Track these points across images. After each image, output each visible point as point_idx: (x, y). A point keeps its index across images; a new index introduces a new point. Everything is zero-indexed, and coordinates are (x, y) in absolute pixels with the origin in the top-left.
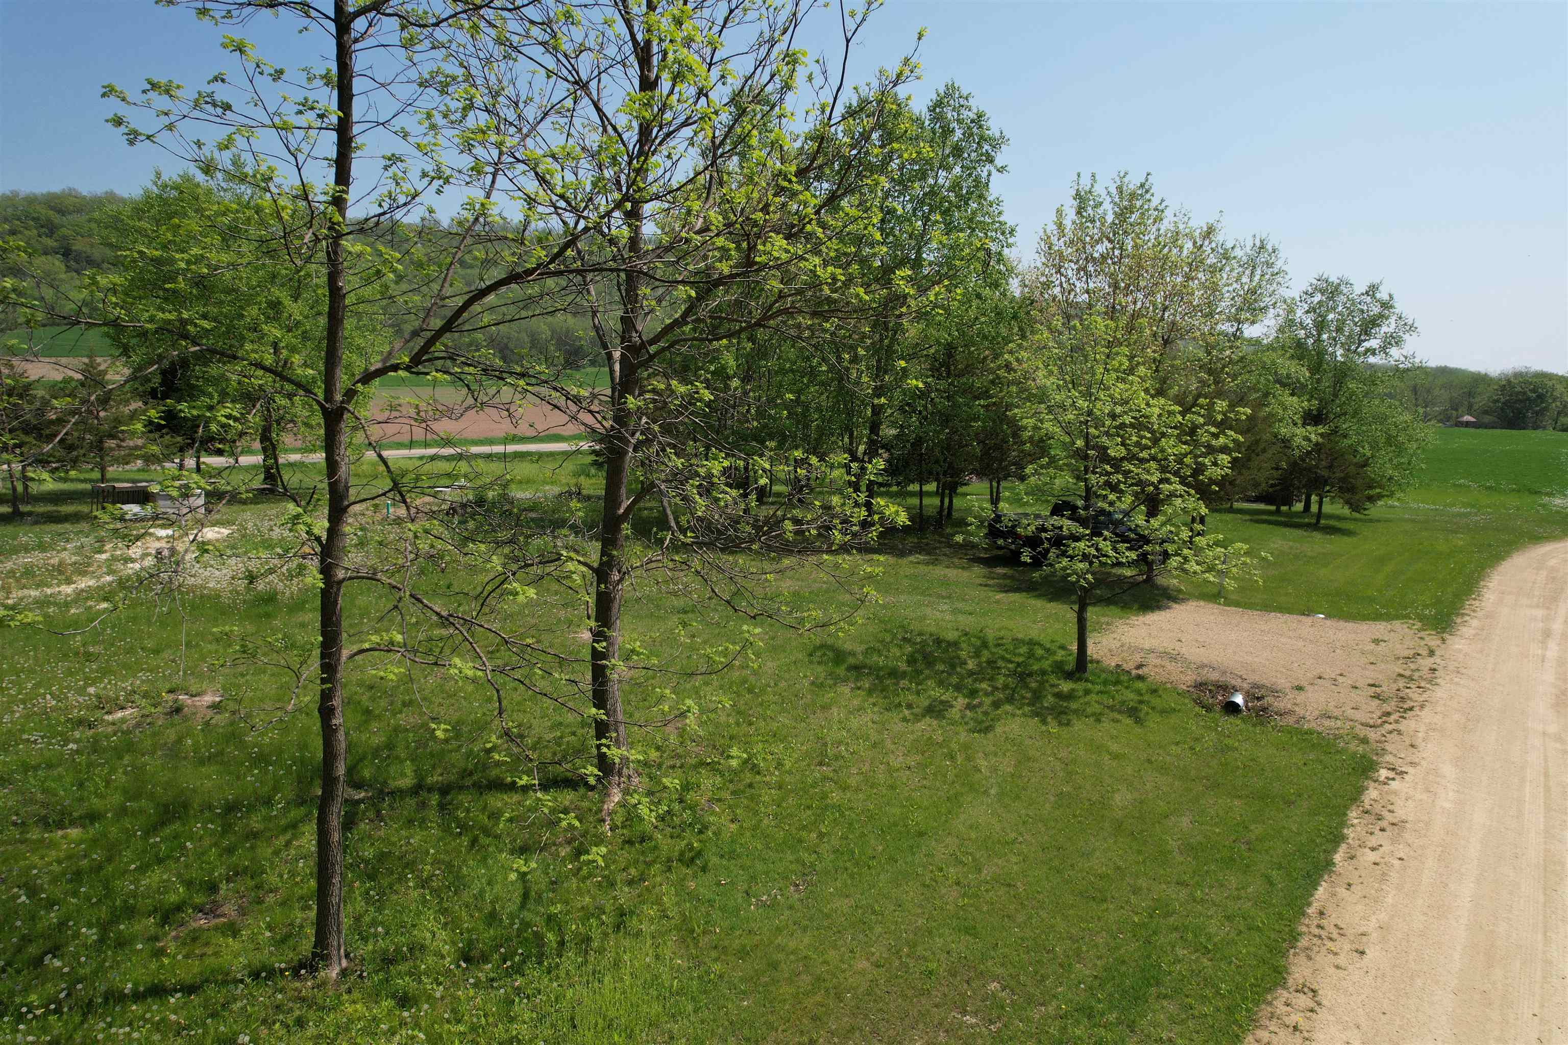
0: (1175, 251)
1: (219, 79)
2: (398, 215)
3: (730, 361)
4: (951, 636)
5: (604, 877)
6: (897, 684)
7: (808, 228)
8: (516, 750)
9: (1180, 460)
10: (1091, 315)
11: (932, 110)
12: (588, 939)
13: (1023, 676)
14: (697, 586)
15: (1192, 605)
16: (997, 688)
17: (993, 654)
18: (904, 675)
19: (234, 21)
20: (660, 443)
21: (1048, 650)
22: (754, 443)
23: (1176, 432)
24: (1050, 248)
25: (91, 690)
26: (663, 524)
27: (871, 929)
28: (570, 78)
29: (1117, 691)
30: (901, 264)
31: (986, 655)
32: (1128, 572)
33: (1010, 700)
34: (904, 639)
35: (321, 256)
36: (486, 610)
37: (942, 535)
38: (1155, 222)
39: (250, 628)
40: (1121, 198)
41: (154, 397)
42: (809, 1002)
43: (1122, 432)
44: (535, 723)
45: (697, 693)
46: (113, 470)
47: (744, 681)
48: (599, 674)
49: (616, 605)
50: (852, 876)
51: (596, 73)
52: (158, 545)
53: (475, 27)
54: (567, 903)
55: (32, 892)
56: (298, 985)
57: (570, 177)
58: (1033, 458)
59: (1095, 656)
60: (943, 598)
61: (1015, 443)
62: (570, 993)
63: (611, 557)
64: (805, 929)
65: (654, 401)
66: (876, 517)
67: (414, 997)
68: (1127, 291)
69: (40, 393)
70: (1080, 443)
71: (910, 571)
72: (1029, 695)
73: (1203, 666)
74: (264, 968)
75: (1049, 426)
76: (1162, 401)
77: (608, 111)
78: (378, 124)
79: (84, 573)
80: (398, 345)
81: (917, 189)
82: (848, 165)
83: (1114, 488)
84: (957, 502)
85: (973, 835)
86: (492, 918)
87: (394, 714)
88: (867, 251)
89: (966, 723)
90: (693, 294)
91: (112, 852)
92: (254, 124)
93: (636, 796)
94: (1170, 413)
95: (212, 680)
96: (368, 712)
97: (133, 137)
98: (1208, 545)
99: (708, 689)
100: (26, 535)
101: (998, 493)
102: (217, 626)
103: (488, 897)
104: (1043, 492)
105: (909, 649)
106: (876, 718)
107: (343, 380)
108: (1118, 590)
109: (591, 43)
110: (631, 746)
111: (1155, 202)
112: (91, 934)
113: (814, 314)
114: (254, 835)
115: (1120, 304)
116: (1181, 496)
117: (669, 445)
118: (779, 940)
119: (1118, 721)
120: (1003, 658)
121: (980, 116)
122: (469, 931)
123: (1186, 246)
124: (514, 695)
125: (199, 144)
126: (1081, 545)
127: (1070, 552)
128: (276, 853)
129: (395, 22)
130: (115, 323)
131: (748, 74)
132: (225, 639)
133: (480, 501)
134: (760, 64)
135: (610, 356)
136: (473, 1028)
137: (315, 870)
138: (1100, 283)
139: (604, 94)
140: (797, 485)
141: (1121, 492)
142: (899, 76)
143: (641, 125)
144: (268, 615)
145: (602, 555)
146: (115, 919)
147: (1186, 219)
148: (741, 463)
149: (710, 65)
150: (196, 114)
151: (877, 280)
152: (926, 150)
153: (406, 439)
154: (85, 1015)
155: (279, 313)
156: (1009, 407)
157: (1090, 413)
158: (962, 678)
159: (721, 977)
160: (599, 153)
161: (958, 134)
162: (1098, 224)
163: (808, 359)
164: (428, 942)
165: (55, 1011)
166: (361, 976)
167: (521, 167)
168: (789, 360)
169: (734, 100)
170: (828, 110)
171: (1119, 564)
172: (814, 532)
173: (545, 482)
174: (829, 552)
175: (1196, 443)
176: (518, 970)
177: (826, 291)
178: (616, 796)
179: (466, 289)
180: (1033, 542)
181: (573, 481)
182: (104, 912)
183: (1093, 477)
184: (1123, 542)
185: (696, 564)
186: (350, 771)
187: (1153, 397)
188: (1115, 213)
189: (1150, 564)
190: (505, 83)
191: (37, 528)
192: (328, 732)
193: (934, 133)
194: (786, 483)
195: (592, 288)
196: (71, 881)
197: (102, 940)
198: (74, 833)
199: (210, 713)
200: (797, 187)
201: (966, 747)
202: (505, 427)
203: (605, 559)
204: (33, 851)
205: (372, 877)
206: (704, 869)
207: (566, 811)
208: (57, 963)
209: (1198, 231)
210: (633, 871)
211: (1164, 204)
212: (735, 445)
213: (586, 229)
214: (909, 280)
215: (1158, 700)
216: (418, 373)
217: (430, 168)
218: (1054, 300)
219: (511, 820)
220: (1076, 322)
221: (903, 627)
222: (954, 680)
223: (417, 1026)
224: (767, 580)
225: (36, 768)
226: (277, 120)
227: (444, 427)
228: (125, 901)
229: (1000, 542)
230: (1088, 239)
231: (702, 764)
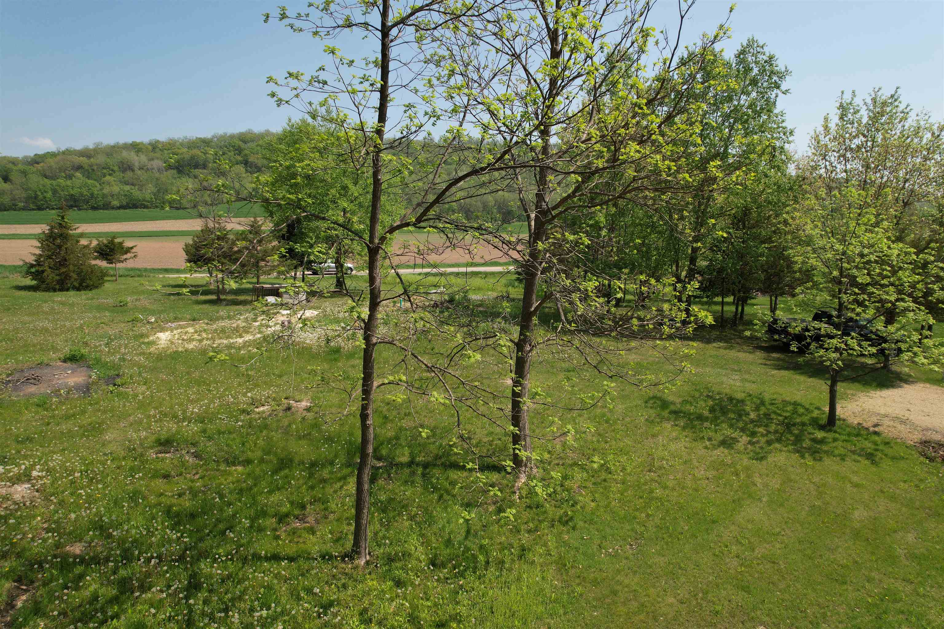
0: (916, 140)
1: (322, 69)
2: (412, 137)
3: (601, 218)
4: (740, 396)
5: (514, 526)
6: (702, 424)
7: (654, 137)
8: (466, 446)
9: (913, 286)
10: (847, 187)
11: (738, 56)
12: (503, 562)
13: (788, 425)
14: (576, 355)
15: (919, 386)
16: (770, 432)
17: (768, 409)
18: (707, 419)
19: (331, 36)
20: (557, 269)
21: (807, 409)
22: (615, 270)
23: (911, 267)
24: (818, 143)
25: (249, 394)
26: (557, 317)
27: (678, 578)
28: (510, 53)
29: (858, 441)
30: (714, 157)
31: (763, 410)
32: (870, 361)
33: (779, 440)
34: (708, 396)
35: (370, 161)
36: (453, 363)
37: (735, 330)
38: (901, 121)
39: (326, 366)
40: (875, 107)
41: (284, 239)
42: (636, 619)
43: (868, 266)
44: (478, 431)
45: (574, 420)
46: (263, 278)
47: (604, 415)
48: (516, 406)
49: (527, 364)
50: (667, 543)
51: (525, 49)
52: (282, 319)
53: (456, 27)
54: (491, 539)
55: (222, 496)
56: (344, 565)
57: (508, 112)
58: (801, 282)
59: (842, 416)
60: (736, 371)
61: (788, 272)
62: (491, 592)
63: (526, 336)
64: (635, 573)
65: (554, 244)
66: (692, 319)
67: (404, 582)
68: (876, 170)
69: (231, 237)
70: (836, 273)
71: (713, 353)
72: (792, 438)
73: (928, 429)
74: (327, 554)
75: (813, 261)
76: (901, 245)
77: (532, 71)
78: (402, 86)
79: (247, 332)
80: (409, 211)
81: (726, 108)
82: (680, 95)
83: (860, 304)
84: (748, 309)
85: (750, 526)
86: (448, 543)
87: (400, 420)
88: (692, 149)
89: (748, 453)
90: (580, 179)
91: (257, 480)
92: (338, 91)
93: (535, 481)
94: (906, 253)
95: (306, 394)
96: (385, 417)
97: (279, 102)
98: (934, 345)
99: (581, 419)
100: (223, 311)
101: (776, 304)
102: (310, 365)
103: (447, 530)
104: (808, 305)
105: (711, 403)
106: (688, 445)
107: (379, 230)
108: (861, 373)
109: (523, 31)
110: (533, 449)
111: (902, 107)
112: (246, 523)
113: (656, 190)
114: (324, 481)
115: (870, 179)
116: (913, 311)
117: (562, 270)
118: (618, 578)
119: (858, 461)
120: (775, 412)
121: (771, 58)
122: (435, 548)
123: (925, 136)
124: (465, 414)
125: (310, 103)
126: (834, 341)
127: (826, 346)
128: (335, 492)
129: (413, 28)
130: (266, 200)
131: (617, 43)
132: (313, 373)
133: (451, 301)
134: (626, 36)
135: (528, 217)
136: (436, 605)
137: (355, 503)
138: (856, 165)
139: (529, 60)
140: (642, 297)
141: (866, 306)
142: (715, 37)
143: (551, 80)
144: (335, 360)
145: (520, 335)
146: (257, 517)
147: (927, 117)
148: (606, 282)
149: (594, 39)
150: (310, 88)
151: (697, 168)
152: (733, 83)
153: (412, 263)
154: (244, 564)
155: (347, 192)
156: (785, 249)
157: (844, 253)
158: (746, 424)
159: (581, 595)
160: (525, 97)
161: (755, 71)
162: (856, 125)
163: (651, 217)
164: (413, 552)
165: (231, 559)
166: (376, 566)
167: (480, 106)
168: (638, 218)
169: (609, 58)
170: (668, 63)
171: (863, 355)
172: (651, 326)
173: (488, 290)
174: (661, 339)
175: (927, 275)
176: (462, 574)
177: (664, 175)
178: (523, 479)
179: (447, 179)
180: (799, 338)
181: (505, 290)
182: (252, 512)
183: (844, 296)
184: (866, 340)
185: (576, 343)
186: (375, 450)
187: (893, 242)
188: (869, 117)
189: (887, 357)
190: (472, 58)
191: (228, 308)
192: (365, 428)
193: (738, 71)
194: (633, 294)
195: (519, 177)
196: (238, 493)
197: (251, 527)
198: (240, 468)
199: (305, 413)
200: (647, 111)
201: (747, 468)
202: (467, 258)
203: (522, 337)
204: (222, 475)
205: (384, 511)
206: (574, 528)
207: (493, 486)
208: (232, 535)
209: (937, 125)
210: (531, 525)
211: (909, 108)
212: (603, 271)
213: (517, 143)
214: (718, 167)
215: (891, 450)
216: (420, 228)
217: (429, 110)
218: (820, 177)
219: (461, 488)
220: (836, 192)
221: (707, 388)
222: (741, 424)
223: (405, 598)
224: (620, 354)
225: (223, 433)
226: (349, 88)
227: (433, 258)
228: (262, 508)
229: (776, 337)
230: (847, 135)
231: (575, 464)
